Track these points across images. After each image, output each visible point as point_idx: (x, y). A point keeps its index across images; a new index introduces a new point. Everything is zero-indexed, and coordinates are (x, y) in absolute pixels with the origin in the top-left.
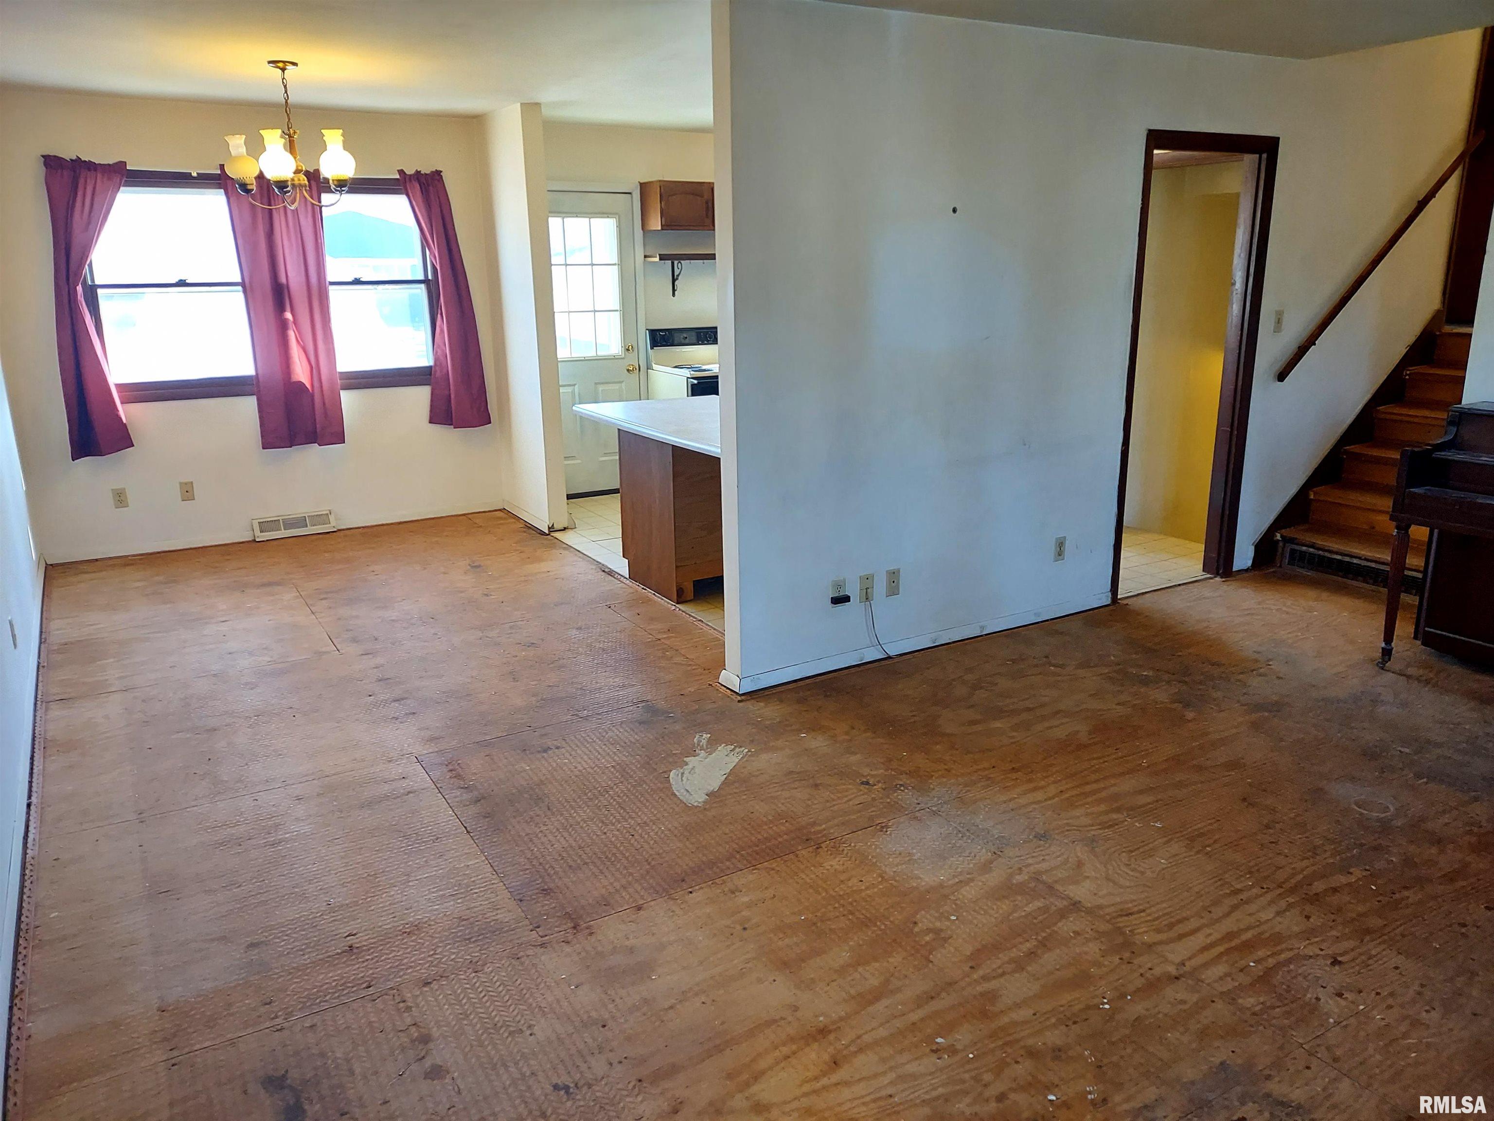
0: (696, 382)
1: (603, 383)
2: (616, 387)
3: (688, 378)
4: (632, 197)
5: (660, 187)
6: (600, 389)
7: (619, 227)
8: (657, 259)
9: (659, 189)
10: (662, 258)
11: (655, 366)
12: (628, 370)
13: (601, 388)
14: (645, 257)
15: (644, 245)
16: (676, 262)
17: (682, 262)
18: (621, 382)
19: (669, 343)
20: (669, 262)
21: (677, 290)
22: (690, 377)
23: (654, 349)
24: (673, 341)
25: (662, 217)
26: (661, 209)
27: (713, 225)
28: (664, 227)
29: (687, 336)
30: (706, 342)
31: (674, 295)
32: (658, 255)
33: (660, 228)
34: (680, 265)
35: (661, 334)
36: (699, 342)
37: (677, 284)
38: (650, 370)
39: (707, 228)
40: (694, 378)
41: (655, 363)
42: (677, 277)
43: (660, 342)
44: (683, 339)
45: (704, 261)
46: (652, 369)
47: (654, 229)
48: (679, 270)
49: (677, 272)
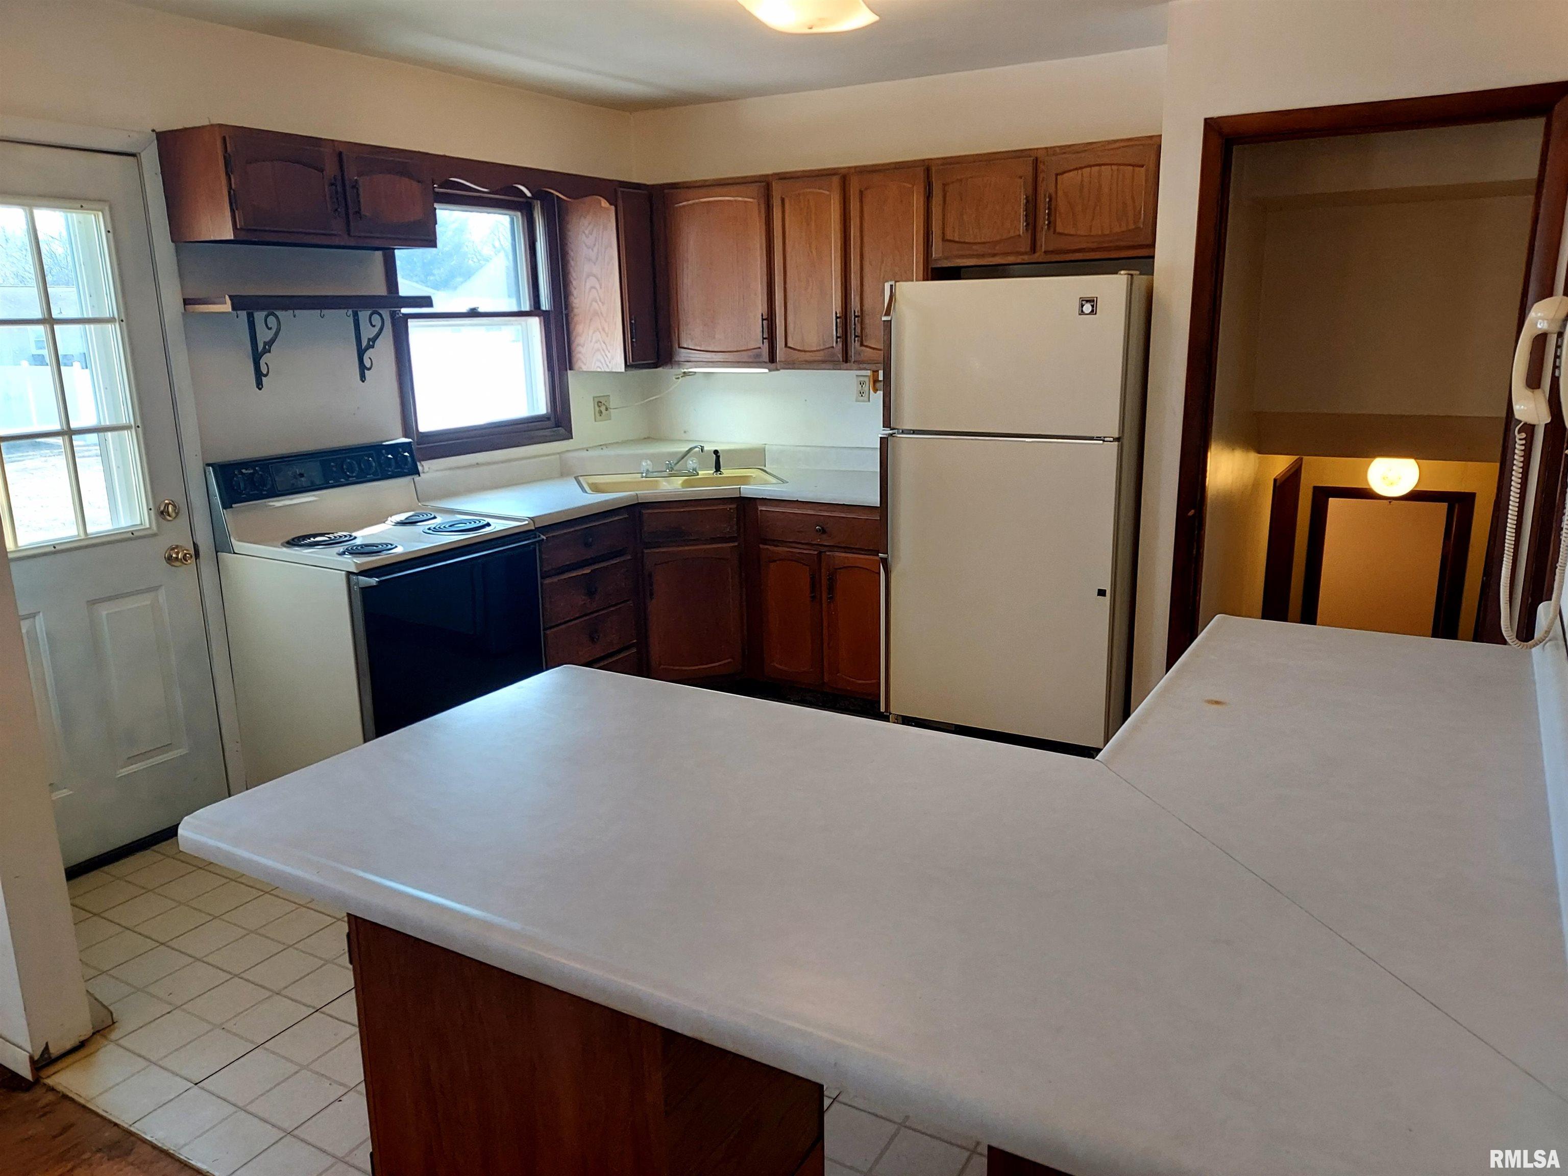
0: (374, 581)
1: (110, 599)
2: (144, 601)
3: (349, 573)
4: (140, 165)
5: (224, 139)
6: (104, 613)
7: (114, 231)
8: (227, 307)
9: (219, 143)
10: (238, 303)
11: (237, 545)
12: (169, 559)
13: (104, 611)
14: (186, 302)
15: (181, 276)
16: (259, 316)
17: (278, 313)
18: (156, 589)
19: (265, 491)
20: (243, 314)
21: (266, 375)
22: (355, 571)
23: (232, 507)
24: (273, 485)
25: (236, 211)
26: (229, 193)
27: (349, 234)
28: (243, 236)
29: (302, 471)
30: (342, 480)
31: (260, 387)
32: (227, 297)
33: (230, 236)
34: (272, 320)
35: (244, 471)
36: (330, 482)
37: (266, 364)
38: (224, 556)
39: (337, 242)
40: (367, 573)
41: (235, 538)
42: (264, 347)
43: (245, 489)
44: (295, 477)
45: (325, 312)
46: (230, 553)
47: (212, 238)
48: (270, 331)
49: (263, 335)
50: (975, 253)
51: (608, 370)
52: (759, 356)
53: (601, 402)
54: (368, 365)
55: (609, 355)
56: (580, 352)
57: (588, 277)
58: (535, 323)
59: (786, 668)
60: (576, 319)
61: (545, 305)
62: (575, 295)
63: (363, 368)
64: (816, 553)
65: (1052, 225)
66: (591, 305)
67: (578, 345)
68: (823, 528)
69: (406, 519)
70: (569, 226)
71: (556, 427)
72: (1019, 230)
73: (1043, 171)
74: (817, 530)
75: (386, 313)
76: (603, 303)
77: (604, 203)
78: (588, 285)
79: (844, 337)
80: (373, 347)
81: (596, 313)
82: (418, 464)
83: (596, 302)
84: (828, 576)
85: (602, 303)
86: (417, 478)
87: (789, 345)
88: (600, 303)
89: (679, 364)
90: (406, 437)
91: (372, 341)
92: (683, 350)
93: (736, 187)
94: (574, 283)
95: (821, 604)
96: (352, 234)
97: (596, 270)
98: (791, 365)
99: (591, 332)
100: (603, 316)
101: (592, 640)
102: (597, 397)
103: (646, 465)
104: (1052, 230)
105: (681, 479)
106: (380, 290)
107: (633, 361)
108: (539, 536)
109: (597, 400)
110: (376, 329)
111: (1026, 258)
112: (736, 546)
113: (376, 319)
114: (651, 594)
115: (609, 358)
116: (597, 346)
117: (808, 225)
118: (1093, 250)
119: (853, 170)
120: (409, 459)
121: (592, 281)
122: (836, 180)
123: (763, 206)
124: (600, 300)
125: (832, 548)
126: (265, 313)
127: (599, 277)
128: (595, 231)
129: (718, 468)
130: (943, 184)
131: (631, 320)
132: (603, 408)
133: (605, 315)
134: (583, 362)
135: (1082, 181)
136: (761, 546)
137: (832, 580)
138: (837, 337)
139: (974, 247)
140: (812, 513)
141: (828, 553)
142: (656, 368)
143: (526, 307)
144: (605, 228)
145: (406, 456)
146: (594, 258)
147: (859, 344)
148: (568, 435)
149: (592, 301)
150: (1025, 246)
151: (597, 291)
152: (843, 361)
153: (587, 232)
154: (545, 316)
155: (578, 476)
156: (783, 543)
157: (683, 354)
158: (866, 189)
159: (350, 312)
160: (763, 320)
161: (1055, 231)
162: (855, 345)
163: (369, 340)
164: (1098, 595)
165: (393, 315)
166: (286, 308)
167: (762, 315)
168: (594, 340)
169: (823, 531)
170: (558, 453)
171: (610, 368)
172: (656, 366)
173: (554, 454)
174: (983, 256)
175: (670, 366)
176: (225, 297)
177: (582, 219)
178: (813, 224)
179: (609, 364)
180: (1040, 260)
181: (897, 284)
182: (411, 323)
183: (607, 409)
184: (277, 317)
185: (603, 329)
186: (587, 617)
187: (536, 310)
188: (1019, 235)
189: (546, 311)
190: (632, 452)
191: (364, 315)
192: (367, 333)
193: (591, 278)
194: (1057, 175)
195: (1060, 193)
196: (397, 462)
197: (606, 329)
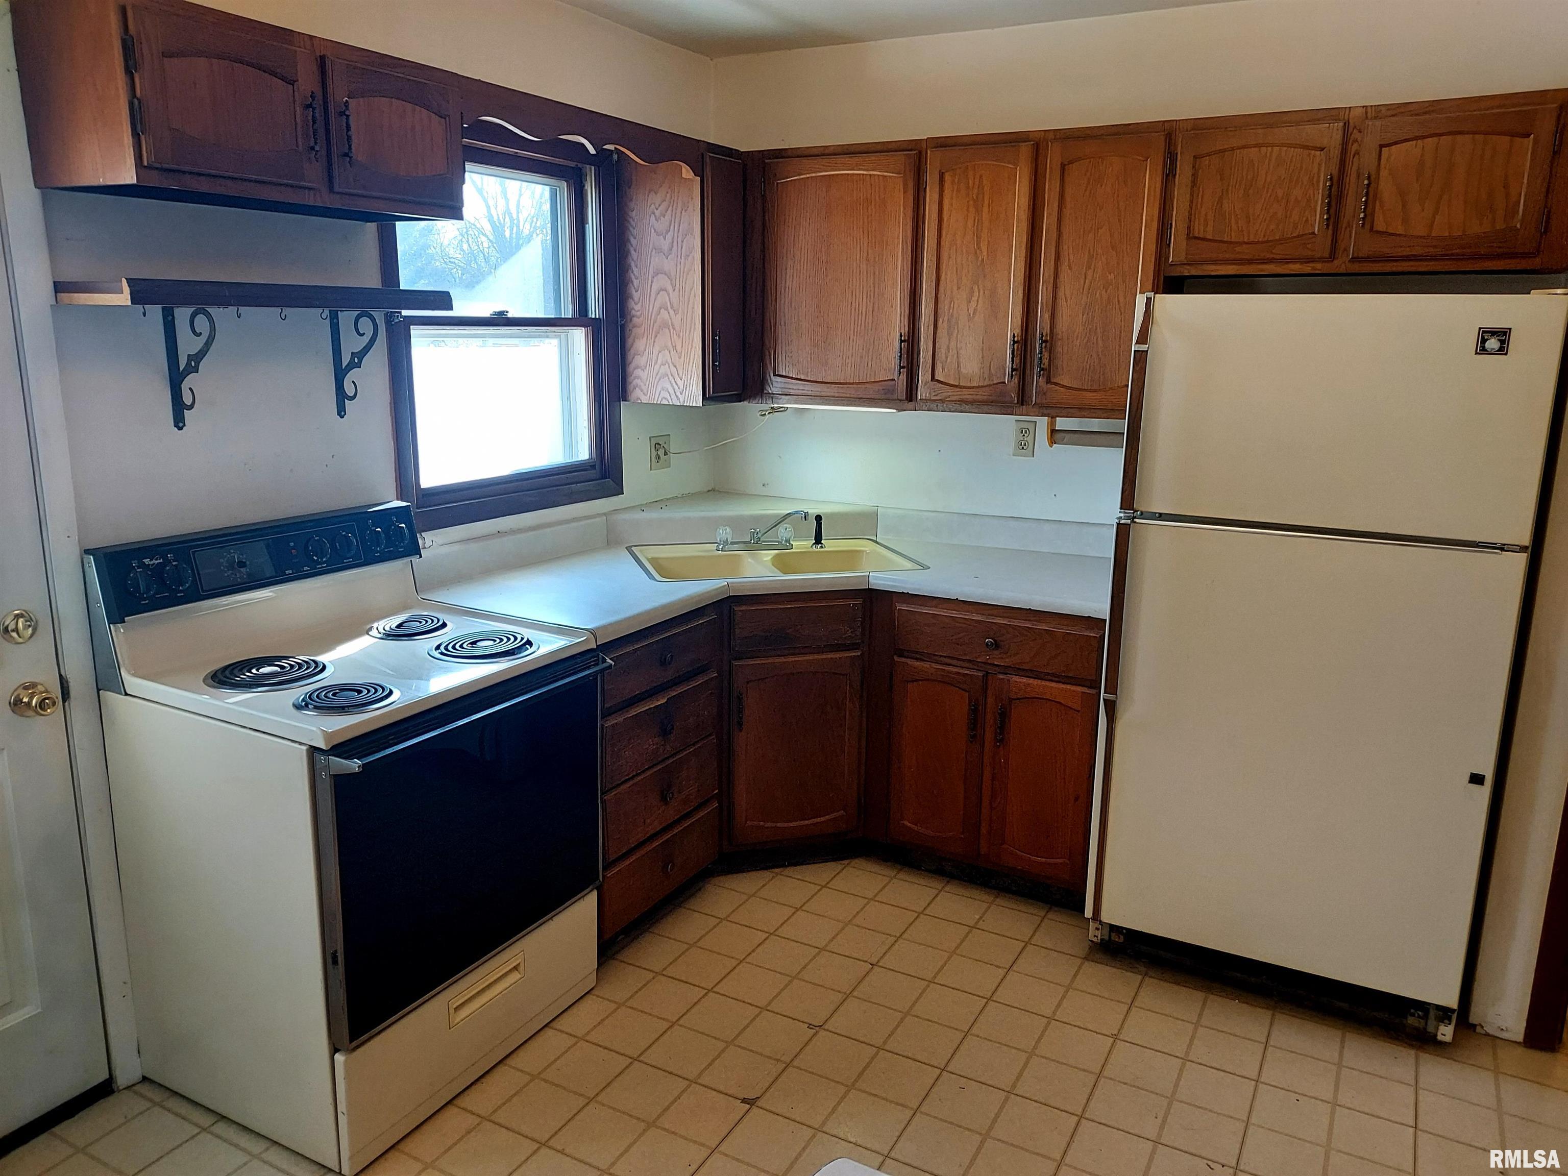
0: (355, 765)
3: (314, 751)
5: (123, 10)
8: (123, 298)
9: (114, 17)
10: (144, 292)
11: (132, 682)
12: (17, 706)
14: (59, 288)
16: (182, 314)
17: (211, 310)
19: (181, 591)
20: (155, 311)
21: (191, 407)
22: (324, 747)
23: (124, 622)
24: (194, 580)
25: (143, 137)
26: (131, 105)
27: (331, 190)
28: (155, 180)
29: (243, 558)
30: (306, 568)
31: (181, 425)
32: (124, 281)
33: (129, 177)
34: (201, 322)
35: (147, 561)
36: (287, 572)
37: (190, 389)
38: (109, 697)
39: (310, 200)
40: (343, 749)
41: (129, 672)
42: (188, 364)
43: (148, 589)
44: (231, 566)
45: (287, 311)
46: (121, 694)
47: (101, 182)
48: (201, 337)
49: (187, 345)
50: (1238, 256)
51: (679, 404)
52: (892, 391)
53: (659, 444)
54: (350, 391)
55: (680, 383)
56: (638, 377)
57: (656, 274)
58: (579, 337)
59: (922, 830)
60: (635, 331)
61: (595, 310)
62: (636, 299)
63: (342, 398)
64: (981, 674)
65: (1368, 219)
66: (659, 313)
67: (637, 367)
68: (995, 641)
69: (399, 626)
70: (632, 205)
71: (602, 478)
72: (1313, 226)
73: (1356, 141)
74: (987, 644)
75: (379, 315)
76: (676, 312)
77: (687, 172)
78: (655, 287)
79: (1021, 369)
80: (359, 366)
81: (665, 325)
82: (418, 535)
83: (667, 309)
84: (1000, 709)
85: (674, 311)
86: (415, 559)
87: (939, 376)
88: (671, 312)
89: (772, 398)
90: (400, 497)
91: (358, 358)
92: (779, 379)
93: (873, 157)
94: (636, 282)
95: (983, 746)
96: (336, 189)
97: (668, 264)
98: (936, 404)
99: (657, 349)
100: (674, 329)
101: (664, 799)
102: (653, 437)
103: (724, 533)
104: (1367, 227)
105: (771, 554)
106: (372, 280)
107: (713, 393)
108: (604, 661)
109: (654, 441)
110: (366, 340)
111: (1319, 267)
112: (858, 656)
113: (366, 325)
114: (740, 724)
115: (681, 387)
116: (664, 369)
117: (977, 211)
118: (1434, 258)
119: (1051, 136)
120: (406, 531)
121: (662, 281)
122: (1025, 150)
123: (911, 184)
124: (672, 307)
125: (1006, 670)
126: (190, 310)
127: (673, 274)
128: (669, 212)
129: (818, 540)
130: (1195, 157)
131: (714, 335)
132: (661, 453)
133: (677, 328)
134: (642, 391)
135: (1422, 155)
136: (896, 658)
137: (1004, 715)
138: (1013, 370)
139: (1238, 249)
140: (980, 618)
141: (1001, 676)
142: (740, 401)
143: (568, 312)
144: (685, 208)
145: (403, 527)
146: (666, 248)
147: (1045, 380)
148: (618, 490)
149: (660, 308)
150: (1322, 247)
151: (669, 295)
152: (1018, 403)
153: (657, 213)
154: (595, 328)
155: (632, 546)
156: (931, 657)
157: (776, 385)
158: (1071, 162)
159: (327, 311)
160: (902, 341)
161: (1371, 229)
162: (1037, 382)
163: (353, 355)
164: (1470, 782)
165: (389, 319)
166: (224, 302)
167: (901, 336)
168: (659, 362)
169: (997, 645)
170: (605, 514)
171: (682, 400)
172: (739, 398)
173: (599, 515)
174: (1250, 262)
175: (759, 399)
176: (121, 281)
177: (652, 195)
178: (985, 209)
179: (680, 396)
180: (1342, 271)
181: (1157, 295)
182: (415, 331)
183: (666, 454)
184: (209, 316)
185: (674, 347)
186: (659, 767)
187: (580, 318)
188: (1313, 233)
189: (595, 318)
190: (703, 514)
191: (346, 318)
192: (351, 344)
193: (660, 275)
194: (1381, 146)
195: (1384, 173)
196: (388, 537)
197: (679, 348)
